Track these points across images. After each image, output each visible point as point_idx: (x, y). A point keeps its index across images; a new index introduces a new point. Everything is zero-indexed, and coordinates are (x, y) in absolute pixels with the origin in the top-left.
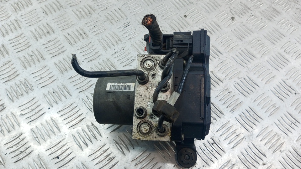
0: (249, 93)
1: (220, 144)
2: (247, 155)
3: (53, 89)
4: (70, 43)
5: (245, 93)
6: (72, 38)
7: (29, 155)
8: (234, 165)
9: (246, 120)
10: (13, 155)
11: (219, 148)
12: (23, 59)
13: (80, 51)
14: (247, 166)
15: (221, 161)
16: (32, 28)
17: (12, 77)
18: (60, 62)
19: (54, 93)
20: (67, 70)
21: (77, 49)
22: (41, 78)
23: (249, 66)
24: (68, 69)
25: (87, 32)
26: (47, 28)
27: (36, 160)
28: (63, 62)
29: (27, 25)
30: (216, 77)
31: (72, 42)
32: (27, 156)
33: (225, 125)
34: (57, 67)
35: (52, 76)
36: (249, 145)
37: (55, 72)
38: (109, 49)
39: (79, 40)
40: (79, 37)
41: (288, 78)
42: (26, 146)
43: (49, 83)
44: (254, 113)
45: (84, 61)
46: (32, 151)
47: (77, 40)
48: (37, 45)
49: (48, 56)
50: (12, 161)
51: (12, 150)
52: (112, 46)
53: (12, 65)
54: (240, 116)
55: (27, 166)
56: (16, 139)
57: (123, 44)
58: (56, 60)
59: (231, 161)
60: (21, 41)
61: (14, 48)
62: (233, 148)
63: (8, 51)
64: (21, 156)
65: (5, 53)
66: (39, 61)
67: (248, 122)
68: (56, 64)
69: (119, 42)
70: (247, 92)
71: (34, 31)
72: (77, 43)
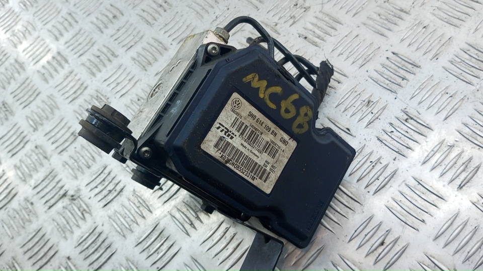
0: (464, 19)
1: (421, 118)
2: (476, 126)
3: (137, 95)
4: (148, 23)
5: (455, 21)
6: (149, 15)
7: (121, 193)
8: (452, 147)
9: (465, 66)
10: (100, 197)
11: (419, 126)
12: (88, 64)
13: (163, 31)
14: (478, 143)
15: (427, 145)
16: (92, 18)
17: (79, 92)
18: (139, 54)
19: (139, 100)
20: (150, 64)
21: (159, 29)
22: (118, 84)
24: (152, 62)
26: (113, 10)
27: (132, 198)
28: (143, 53)
29: (85, 15)
30: (395, 8)
31: (150, 20)
32: (119, 195)
33: (425, 84)
34: (137, 62)
35: (132, 77)
36: (476, 108)
37: (136, 70)
38: (206, 16)
39: (160, 15)
40: (159, 9)
42: (115, 181)
43: (129, 88)
44: (477, 52)
45: (173, 43)
46: (124, 187)
47: (156, 16)
48: (103, 40)
49: (120, 51)
50: (99, 206)
51: (97, 191)
52: (210, 10)
53: (76, 75)
54: (451, 62)
55: (121, 209)
56: (100, 175)
58: (132, 53)
59: (445, 141)
60: (81, 40)
61: (74, 52)
62: (446, 119)
63: (67, 58)
64: (110, 197)
65: (63, 62)
66: (110, 60)
67: (469, 68)
68: (134, 59)
70: (458, 19)
71: (95, 20)
72: (157, 20)
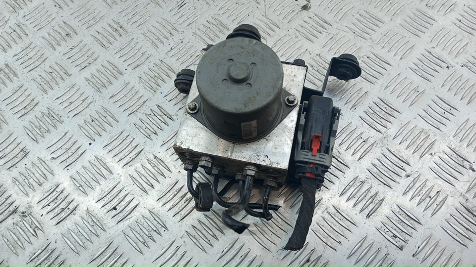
0: (378, 77)
1: (341, 157)
2: (382, 167)
3: (91, 116)
4: (103, 45)
5: (371, 78)
6: (104, 38)
7: (74, 212)
8: (363, 182)
9: (376, 117)
10: (52, 215)
11: (339, 163)
12: (39, 79)
13: (118, 55)
14: (383, 181)
15: (345, 180)
16: (44, 33)
17: (29, 108)
18: (93, 75)
19: (92, 121)
20: (105, 87)
21: (114, 53)
22: (71, 103)
23: (374, 37)
24: (106, 85)
25: (125, 26)
26: (65, 28)
27: (85, 217)
28: (97, 75)
29: (35, 29)
30: (325, 62)
31: (105, 43)
32: (72, 214)
33: (345, 129)
34: (91, 83)
35: (85, 97)
36: (382, 152)
37: (90, 91)
38: (160, 45)
39: (115, 39)
40: (114, 33)
41: (435, 46)
42: (68, 200)
43: (83, 108)
44: (386, 106)
45: (128, 68)
46: (78, 205)
47: (112, 39)
48: (55, 57)
49: (74, 70)
50: (52, 223)
51: (49, 208)
52: (165, 40)
53: (25, 90)
54: (366, 113)
55: (75, 227)
56: (52, 193)
57: (180, 34)
58: (86, 73)
59: (359, 178)
60: (31, 54)
61: (24, 65)
62: (360, 159)
63: (16, 71)
64: (63, 215)
65: (12, 76)
66: (62, 79)
67: (379, 119)
68: (87, 80)
69: (174, 32)
70: (373, 76)
71: (47, 36)
72: (112, 43)
